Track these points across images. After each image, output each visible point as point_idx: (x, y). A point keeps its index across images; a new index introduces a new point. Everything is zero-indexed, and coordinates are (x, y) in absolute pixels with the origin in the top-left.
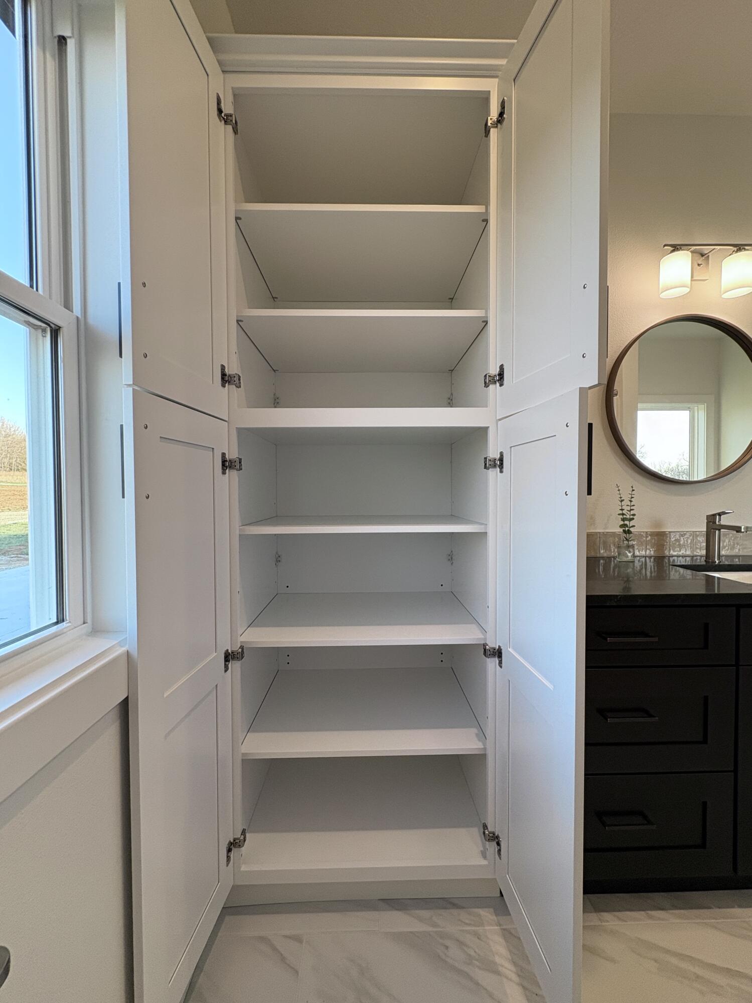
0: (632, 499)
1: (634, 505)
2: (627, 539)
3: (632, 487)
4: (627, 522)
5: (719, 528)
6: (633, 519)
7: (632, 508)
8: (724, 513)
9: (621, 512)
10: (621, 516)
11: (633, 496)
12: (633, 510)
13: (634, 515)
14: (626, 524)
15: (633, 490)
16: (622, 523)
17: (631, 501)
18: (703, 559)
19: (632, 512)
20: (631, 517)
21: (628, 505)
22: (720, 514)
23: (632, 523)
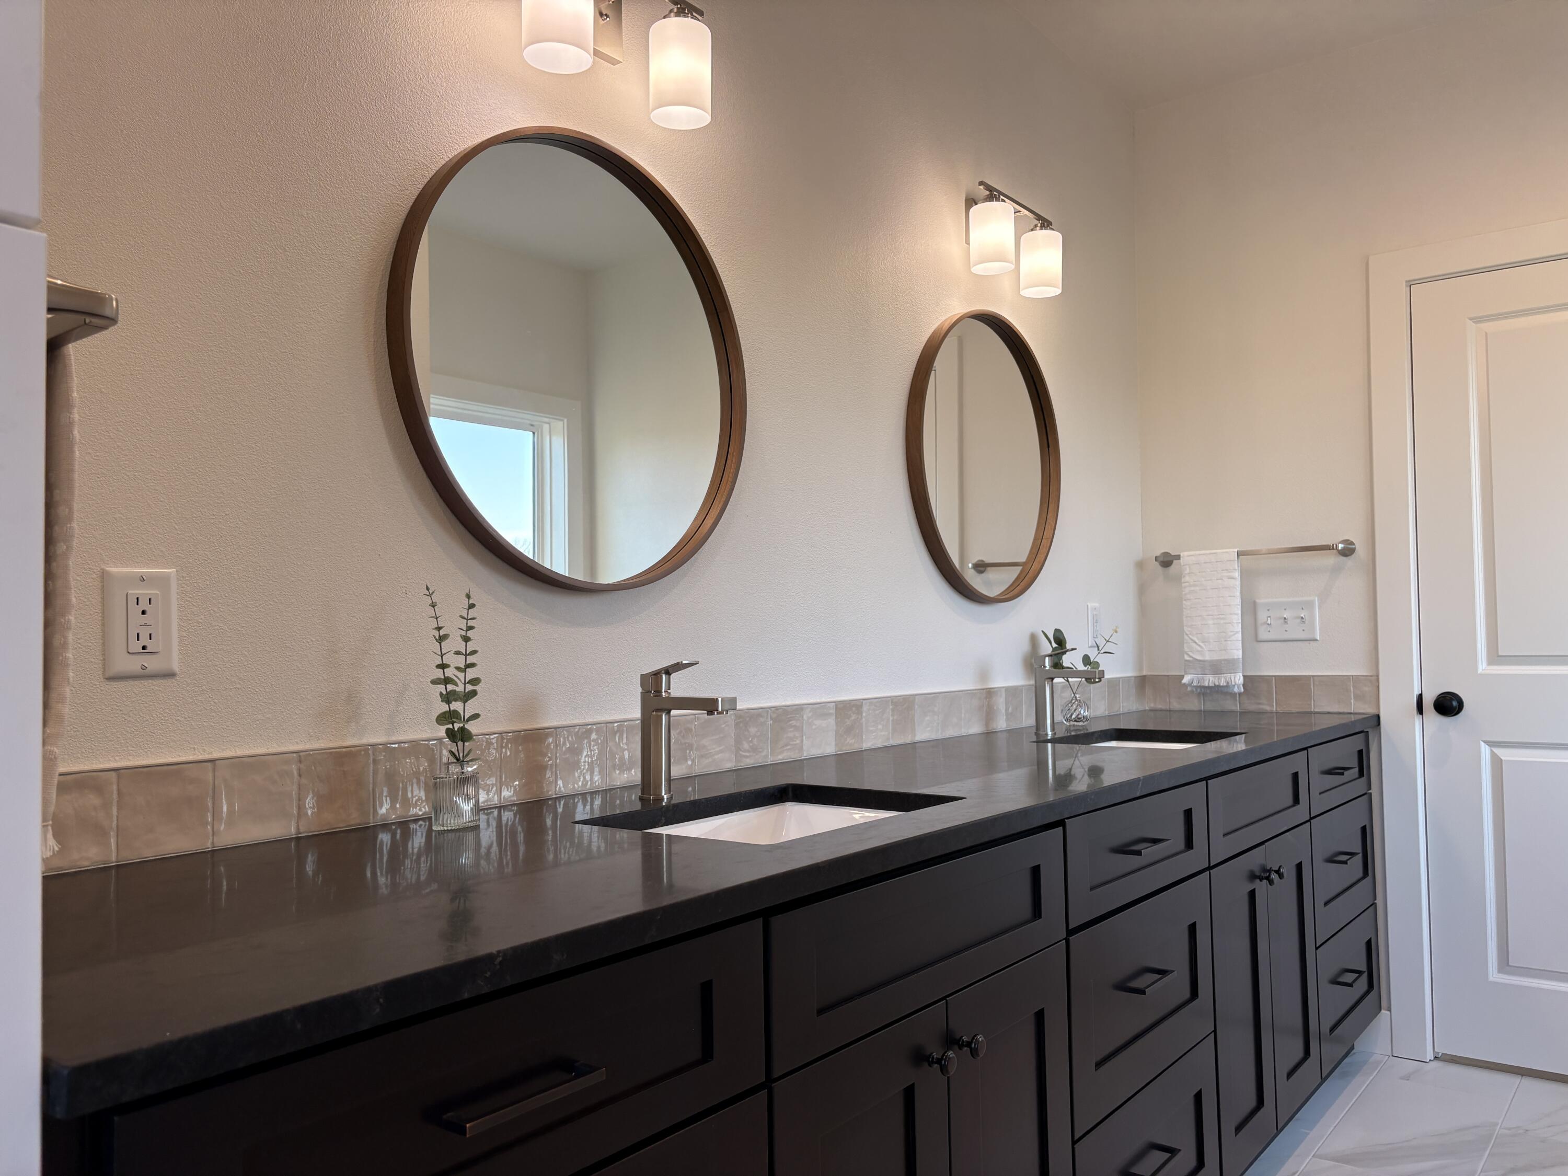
0: (470, 633)
1: (474, 652)
2: (458, 760)
3: (468, 596)
4: (457, 706)
5: (667, 707)
6: (474, 693)
7: (471, 659)
8: (679, 667)
9: (439, 674)
10: (441, 688)
11: (470, 623)
12: (472, 665)
13: (475, 681)
14: (455, 711)
15: (472, 606)
16: (444, 708)
17: (466, 639)
18: (635, 796)
19: (471, 674)
20: (469, 688)
21: (458, 653)
22: (668, 671)
23: (472, 707)
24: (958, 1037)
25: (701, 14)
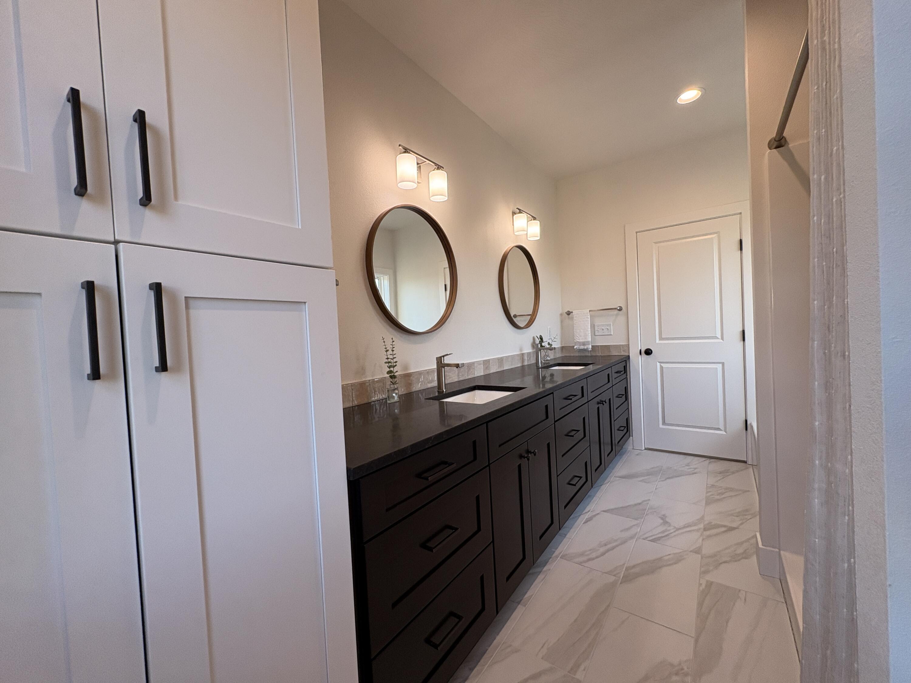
0: (394, 349)
1: (395, 354)
2: (393, 383)
3: (392, 339)
4: (392, 369)
5: (444, 366)
6: (396, 365)
7: (394, 356)
8: (447, 355)
9: (387, 360)
10: (387, 364)
11: (394, 346)
12: (395, 358)
13: (396, 362)
14: (392, 371)
15: (393, 341)
16: (388, 370)
17: (393, 351)
18: (436, 390)
19: (395, 360)
20: (395, 364)
21: (391, 354)
22: (443, 356)
23: (395, 369)
24: (530, 451)
25: (443, 168)
